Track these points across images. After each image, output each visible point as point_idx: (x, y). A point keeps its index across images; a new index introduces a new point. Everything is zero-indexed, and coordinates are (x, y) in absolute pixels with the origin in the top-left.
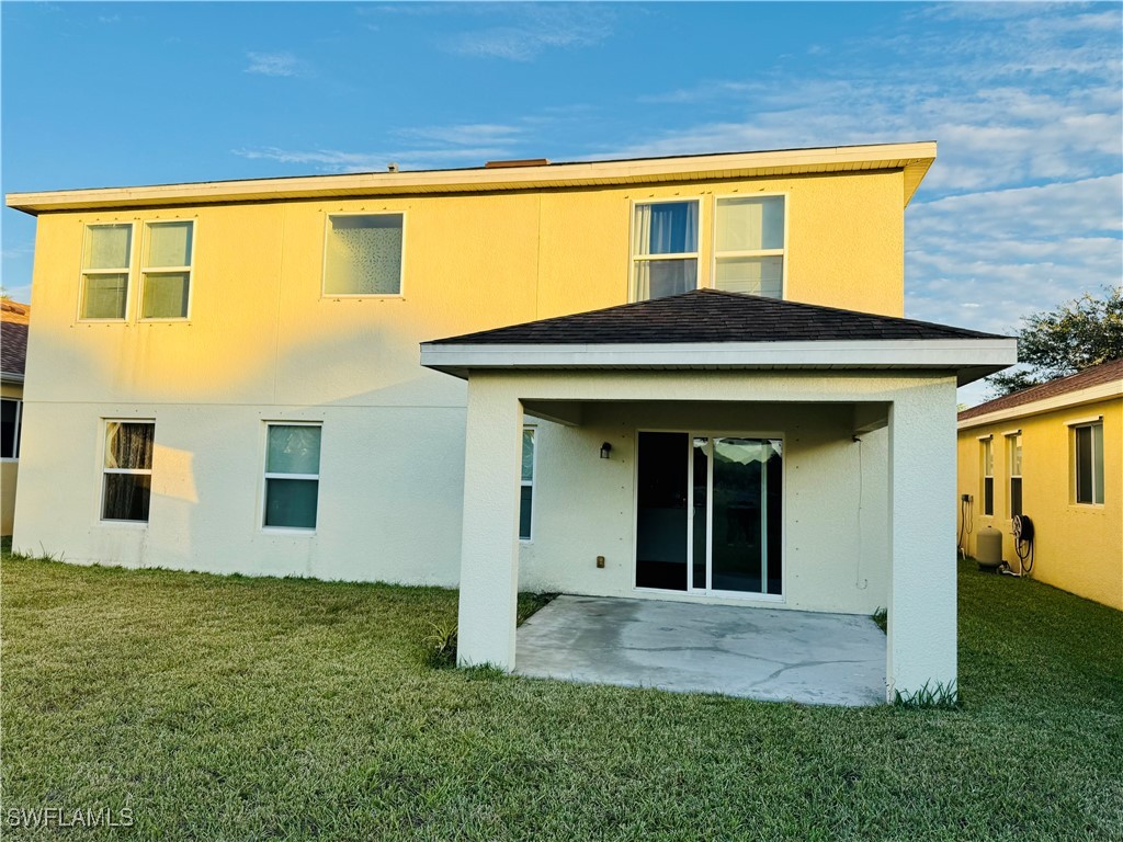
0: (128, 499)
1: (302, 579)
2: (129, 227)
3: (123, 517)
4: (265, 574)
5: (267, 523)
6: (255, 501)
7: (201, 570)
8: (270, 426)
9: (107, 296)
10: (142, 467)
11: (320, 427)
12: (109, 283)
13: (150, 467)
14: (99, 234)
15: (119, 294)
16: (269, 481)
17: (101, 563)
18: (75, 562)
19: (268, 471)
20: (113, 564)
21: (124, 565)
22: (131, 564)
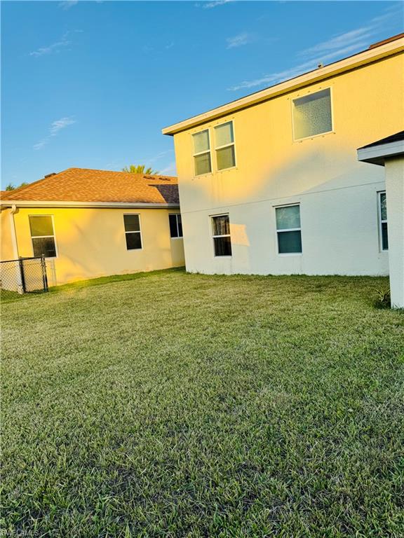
0: (223, 247)
1: (299, 275)
2: (207, 131)
3: (222, 255)
4: (282, 274)
5: (280, 252)
6: (274, 243)
7: (255, 274)
8: (276, 209)
9: (203, 164)
10: (226, 234)
11: (299, 206)
12: (203, 158)
13: (229, 233)
14: (197, 137)
15: (208, 162)
16: (278, 233)
17: (218, 274)
18: (208, 274)
19: (278, 229)
20: (222, 274)
21: (226, 274)
22: (228, 273)
